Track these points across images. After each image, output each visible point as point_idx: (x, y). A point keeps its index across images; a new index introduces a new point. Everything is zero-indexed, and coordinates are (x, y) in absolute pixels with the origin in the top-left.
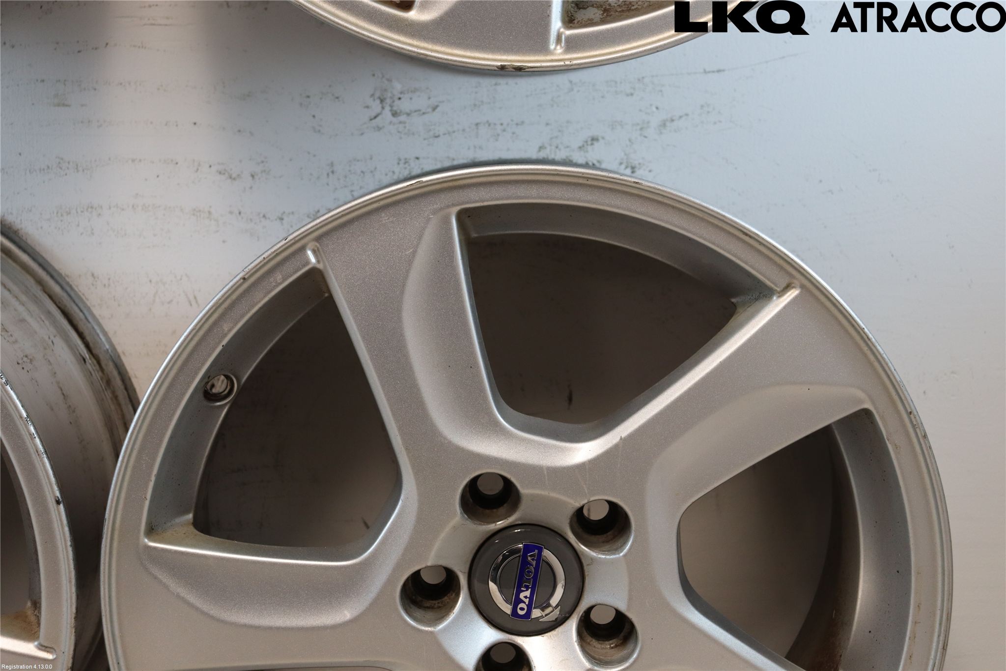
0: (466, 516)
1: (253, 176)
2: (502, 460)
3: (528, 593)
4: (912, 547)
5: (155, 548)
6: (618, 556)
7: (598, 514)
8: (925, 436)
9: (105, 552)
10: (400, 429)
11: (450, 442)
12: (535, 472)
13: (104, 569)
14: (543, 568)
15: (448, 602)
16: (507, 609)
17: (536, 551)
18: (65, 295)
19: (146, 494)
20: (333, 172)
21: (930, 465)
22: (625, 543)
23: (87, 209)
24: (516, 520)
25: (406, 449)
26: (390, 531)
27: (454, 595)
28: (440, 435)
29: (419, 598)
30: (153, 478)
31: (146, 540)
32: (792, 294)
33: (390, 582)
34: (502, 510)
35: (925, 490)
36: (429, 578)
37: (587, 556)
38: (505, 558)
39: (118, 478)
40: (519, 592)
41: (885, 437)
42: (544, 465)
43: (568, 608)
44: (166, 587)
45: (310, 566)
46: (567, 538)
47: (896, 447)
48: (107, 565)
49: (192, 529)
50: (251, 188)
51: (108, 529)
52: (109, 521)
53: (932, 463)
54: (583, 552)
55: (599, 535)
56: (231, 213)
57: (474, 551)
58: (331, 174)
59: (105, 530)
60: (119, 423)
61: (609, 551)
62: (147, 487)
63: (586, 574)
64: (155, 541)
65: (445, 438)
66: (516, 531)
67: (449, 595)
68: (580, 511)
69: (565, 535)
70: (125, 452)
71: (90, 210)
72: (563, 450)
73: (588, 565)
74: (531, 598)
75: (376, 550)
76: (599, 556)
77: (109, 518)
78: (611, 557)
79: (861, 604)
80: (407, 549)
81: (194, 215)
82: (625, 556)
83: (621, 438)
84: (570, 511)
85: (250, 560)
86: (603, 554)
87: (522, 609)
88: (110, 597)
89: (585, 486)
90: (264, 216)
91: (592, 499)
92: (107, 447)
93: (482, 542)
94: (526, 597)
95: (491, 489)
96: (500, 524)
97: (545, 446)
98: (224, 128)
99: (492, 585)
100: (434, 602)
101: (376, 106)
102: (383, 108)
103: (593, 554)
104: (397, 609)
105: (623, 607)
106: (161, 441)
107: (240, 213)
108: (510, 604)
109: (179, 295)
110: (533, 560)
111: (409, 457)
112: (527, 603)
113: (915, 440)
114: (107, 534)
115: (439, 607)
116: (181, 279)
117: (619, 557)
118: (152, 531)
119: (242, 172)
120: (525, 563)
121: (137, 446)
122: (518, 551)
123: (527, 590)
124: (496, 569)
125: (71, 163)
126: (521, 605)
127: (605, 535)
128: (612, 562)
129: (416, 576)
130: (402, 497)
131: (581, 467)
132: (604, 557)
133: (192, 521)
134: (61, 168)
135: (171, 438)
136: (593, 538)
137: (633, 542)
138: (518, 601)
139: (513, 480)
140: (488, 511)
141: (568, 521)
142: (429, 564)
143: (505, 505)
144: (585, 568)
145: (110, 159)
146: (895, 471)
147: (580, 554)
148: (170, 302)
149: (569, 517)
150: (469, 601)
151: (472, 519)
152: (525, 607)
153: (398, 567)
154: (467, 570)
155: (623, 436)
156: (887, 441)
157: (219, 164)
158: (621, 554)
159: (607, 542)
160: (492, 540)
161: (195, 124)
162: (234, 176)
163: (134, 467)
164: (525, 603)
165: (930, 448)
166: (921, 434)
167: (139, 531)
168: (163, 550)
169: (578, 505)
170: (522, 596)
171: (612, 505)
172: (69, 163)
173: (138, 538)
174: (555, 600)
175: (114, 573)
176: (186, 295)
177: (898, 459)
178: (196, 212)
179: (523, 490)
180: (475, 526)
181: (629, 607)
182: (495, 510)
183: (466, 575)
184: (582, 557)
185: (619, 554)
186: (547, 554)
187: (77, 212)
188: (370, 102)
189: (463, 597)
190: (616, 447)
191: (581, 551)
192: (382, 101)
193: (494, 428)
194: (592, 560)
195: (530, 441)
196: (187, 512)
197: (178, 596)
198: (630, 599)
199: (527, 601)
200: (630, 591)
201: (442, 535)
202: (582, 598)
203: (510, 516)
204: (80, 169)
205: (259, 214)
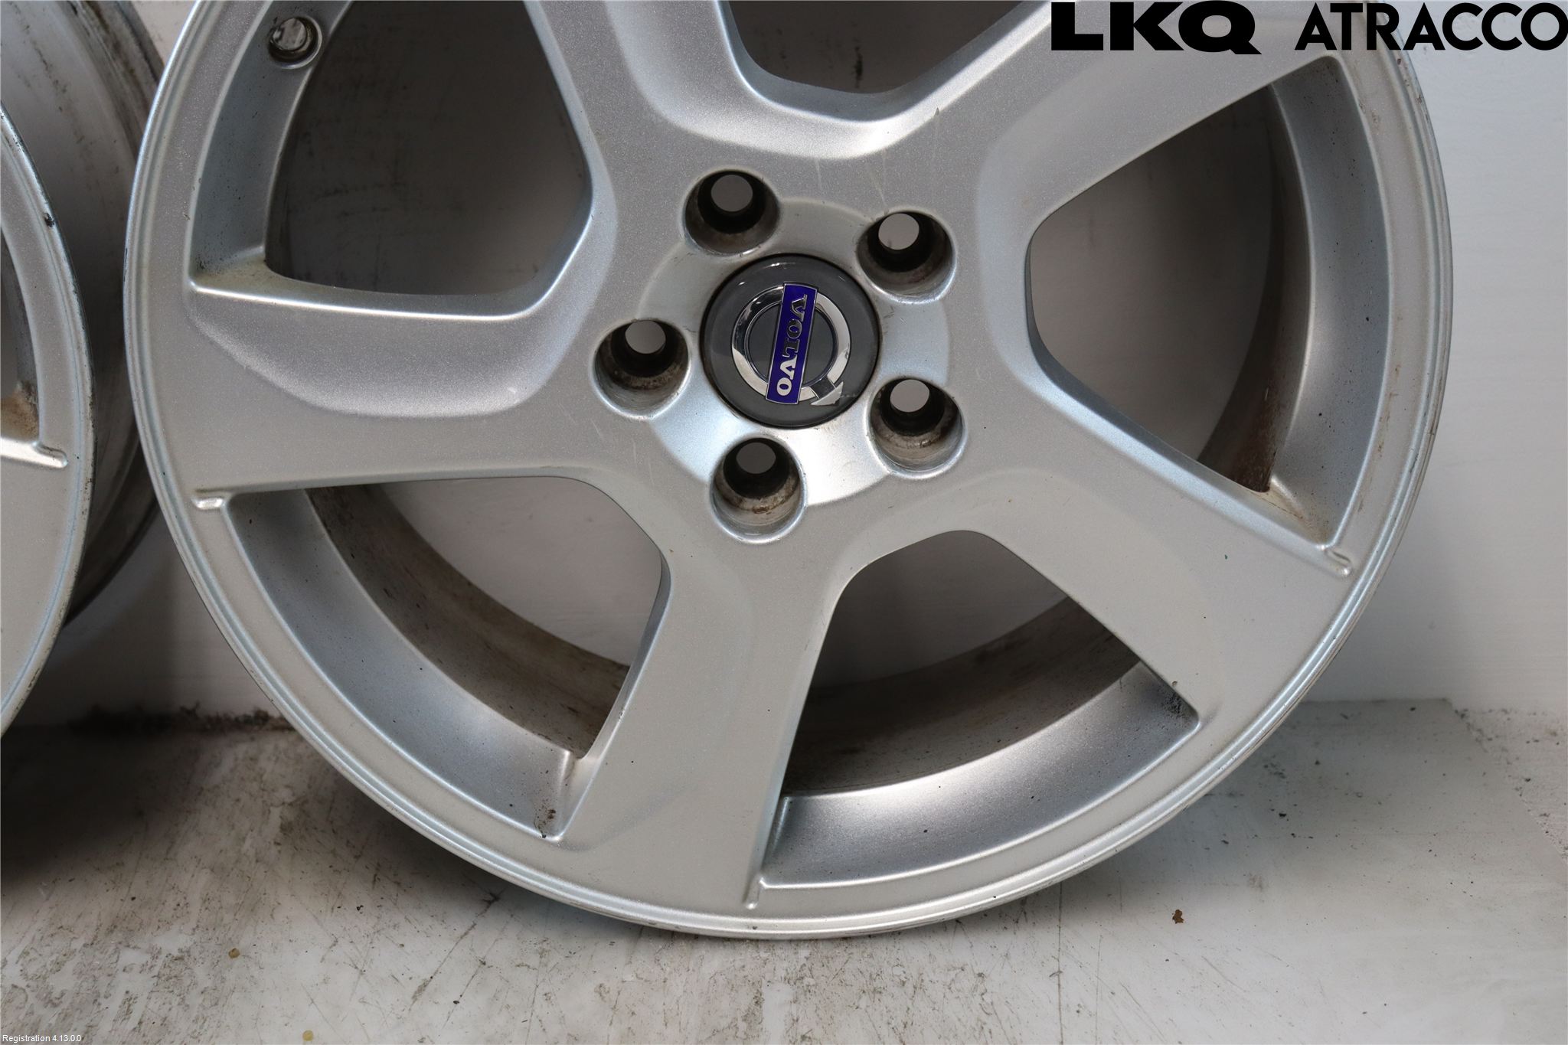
0: (693, 241)
2: (748, 149)
3: (793, 363)
4: (1391, 278)
5: (209, 297)
6: (932, 300)
7: (900, 237)
8: (1421, 99)
9: (130, 302)
10: (585, 101)
11: (666, 122)
12: (802, 169)
13: (131, 328)
14: (816, 319)
15: (669, 379)
16: (761, 387)
17: (805, 298)
19: (187, 210)
21: (1425, 145)
22: (944, 280)
24: (774, 247)
25: (597, 134)
26: (575, 266)
27: (678, 368)
28: (650, 110)
29: (625, 374)
30: (197, 185)
31: (193, 284)
33: (578, 345)
34: (751, 234)
35: (1416, 186)
36: (641, 344)
37: (884, 302)
38: (755, 308)
39: (140, 184)
40: (779, 360)
41: (1358, 105)
42: (816, 156)
43: (855, 385)
44: (230, 357)
45: (453, 322)
46: (852, 274)
47: (1374, 118)
48: (134, 321)
49: (264, 269)
51: (131, 264)
52: (131, 252)
53: (1428, 143)
54: (878, 297)
55: (903, 271)
57: (709, 297)
59: (127, 268)
60: (133, 104)
61: (918, 294)
62: (188, 201)
63: (883, 330)
64: (206, 285)
65: (658, 115)
66: (773, 265)
67: (670, 368)
68: (873, 231)
69: (846, 269)
70: (149, 141)
72: (844, 131)
73: (885, 317)
74: (798, 370)
75: (554, 296)
76: (904, 302)
77: (132, 248)
78: (923, 302)
79: (1310, 368)
80: (603, 295)
82: (943, 300)
83: (938, 112)
84: (857, 232)
85: (358, 313)
86: (910, 299)
87: (784, 387)
88: (143, 373)
89: (880, 190)
91: (892, 210)
92: (114, 130)
93: (719, 283)
94: (790, 368)
95: (732, 200)
96: (748, 254)
97: (816, 126)
99: (736, 353)
100: (648, 379)
103: (893, 299)
104: (590, 388)
105: (939, 379)
106: (205, 124)
108: (766, 379)
110: (800, 310)
111: (602, 148)
112: (792, 378)
113: (1404, 106)
114: (130, 273)
115: (656, 387)
117: (933, 303)
118: (200, 270)
120: (787, 316)
121: (167, 133)
122: (775, 297)
123: (791, 358)
124: (742, 328)
126: (783, 381)
127: (913, 272)
128: (924, 308)
129: (619, 334)
130: (593, 212)
131: (873, 160)
132: (910, 303)
133: (264, 257)
135: (221, 118)
136: (895, 276)
137: (956, 278)
138: (778, 374)
139: (767, 181)
140: (728, 236)
141: (855, 248)
142: (638, 317)
143: (756, 226)
144: (882, 321)
146: (1369, 157)
147: (873, 300)
149: (856, 240)
150: (702, 377)
151: (701, 245)
152: (789, 384)
153: (590, 322)
154: (698, 329)
155: (941, 109)
156: (1359, 108)
158: (938, 298)
159: (917, 281)
160: (735, 281)
163: (165, 167)
164: (788, 377)
165: (1428, 117)
166: (1415, 95)
167: (180, 271)
168: (221, 299)
169: (869, 220)
170: (784, 366)
171: (925, 222)
173: (180, 280)
174: (835, 373)
175: (146, 335)
177: (1375, 138)
179: (784, 198)
180: (708, 257)
181: (949, 379)
182: (739, 235)
183: (697, 335)
184: (876, 304)
185: (934, 297)
186: (822, 301)
189: (693, 370)
190: (930, 126)
191: (874, 296)
193: (735, 96)
194: (893, 307)
195: (793, 119)
196: (254, 242)
197: (249, 372)
198: (952, 367)
199: (791, 374)
200: (952, 353)
201: (657, 272)
202: (877, 369)
203: (763, 242)
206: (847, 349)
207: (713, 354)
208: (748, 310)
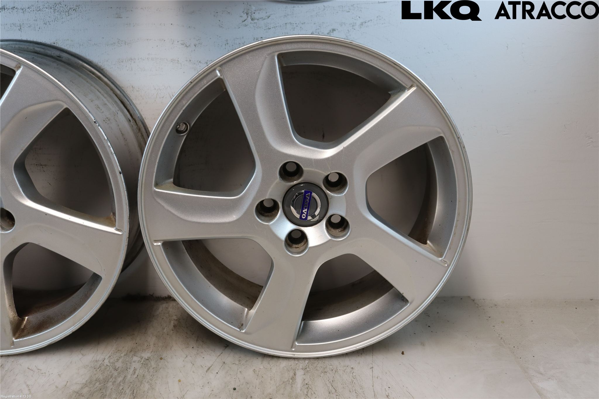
0: (281, 179)
1: (195, 46)
2: (296, 156)
3: (306, 210)
4: (457, 191)
5: (158, 192)
6: (342, 195)
7: (334, 179)
8: (464, 147)
9: (139, 193)
10: (254, 144)
11: (275, 149)
12: (309, 161)
13: (139, 199)
14: (312, 199)
15: (274, 214)
16: (298, 216)
17: (309, 194)
18: (122, 95)
19: (154, 170)
20: (227, 44)
21: (466, 159)
22: (345, 190)
23: (130, 60)
24: (302, 181)
25: (257, 152)
26: (251, 185)
27: (277, 211)
28: (271, 146)
29: (263, 212)
30: (157, 164)
31: (155, 188)
32: (413, 89)
33: (251, 205)
34: (296, 177)
35: (463, 169)
36: (267, 205)
37: (330, 195)
38: (297, 196)
39: (143, 164)
40: (303, 209)
41: (449, 148)
42: (313, 158)
43: (322, 216)
44: (163, 207)
45: (220, 199)
46: (322, 188)
47: (453, 151)
48: (140, 198)
49: (173, 185)
50: (194, 50)
51: (140, 184)
52: (140, 181)
53: (466, 158)
54: (328, 193)
55: (334, 187)
56: (187, 61)
57: (285, 193)
58: (226, 44)
59: (139, 184)
60: (142, 143)
61: (338, 193)
62: (155, 168)
63: (329, 202)
64: (158, 189)
65: (273, 147)
67: (275, 211)
68: (327, 177)
69: (320, 187)
70: (146, 153)
71: (131, 60)
72: (320, 152)
73: (330, 199)
74: (307, 212)
75: (245, 192)
76: (335, 195)
77: (140, 179)
78: (339, 195)
79: (437, 214)
80: (258, 192)
81: (172, 62)
82: (345, 195)
83: (344, 148)
84: (323, 177)
85: (196, 196)
86: (336, 194)
87: (304, 216)
88: (142, 211)
89: (329, 167)
90: (200, 62)
91: (332, 172)
92: (138, 150)
93: (287, 189)
94: (305, 212)
95: (291, 169)
96: (295, 182)
97: (313, 150)
98: (183, 26)
99: (291, 207)
100: (269, 214)
101: (245, 16)
102: (248, 17)
103: (332, 194)
104: (254, 216)
105: (344, 215)
106: (159, 149)
107: (190, 61)
108: (299, 214)
109: (167, 94)
110: (308, 197)
111: (258, 155)
113: (460, 149)
114: (140, 186)
115: (271, 216)
116: (167, 88)
117: (342, 196)
118: (157, 185)
119: (191, 44)
120: (305, 198)
121: (150, 151)
122: (302, 193)
123: (306, 209)
124: (293, 201)
125: (123, 41)
126: (304, 215)
127: (337, 187)
128: (340, 197)
129: (262, 203)
130: (256, 171)
131: (327, 159)
132: (336, 195)
133: (173, 182)
134: (119, 43)
135: (164, 147)
136: (332, 188)
137: (348, 189)
138: (302, 213)
139: (300, 164)
140: (290, 178)
141: (322, 181)
142: (267, 198)
143: (297, 175)
144: (329, 200)
145: (138, 39)
146: (452, 161)
147: (327, 194)
148: (163, 98)
149: (323, 179)
150: (283, 213)
151: (284, 180)
153: (254, 199)
154: (282, 201)
155: (345, 147)
156: (449, 149)
157: (182, 41)
158: (343, 194)
159: (338, 190)
160: (292, 189)
161: (172, 24)
162: (188, 45)
163: (149, 159)
164: (305, 214)
165: (466, 152)
166: (463, 146)
167: (152, 185)
168: (161, 192)
169: (326, 174)
170: (304, 211)
171: (340, 175)
172: (122, 41)
173: (152, 187)
174: (317, 213)
175: (143, 201)
176: (169, 94)
177: (453, 156)
178: (172, 60)
179: (304, 168)
180: (285, 183)
181: (346, 215)
182: (293, 177)
183: (282, 203)
184: (327, 195)
185: (342, 194)
186: (314, 194)
187: (126, 61)
188: (242, 14)
189: (280, 212)
190: (342, 151)
192: (247, 14)
193: (293, 143)
194: (332, 196)
195: (307, 149)
196: (171, 178)
197: (168, 211)
198: (347, 212)
199: (306, 213)
200: (347, 209)
201: (272, 186)
202: (328, 212)
203: (299, 179)
204: (127, 44)
205: (198, 61)
206: (320, 207)
207: (286, 208)
208: (295, 196)
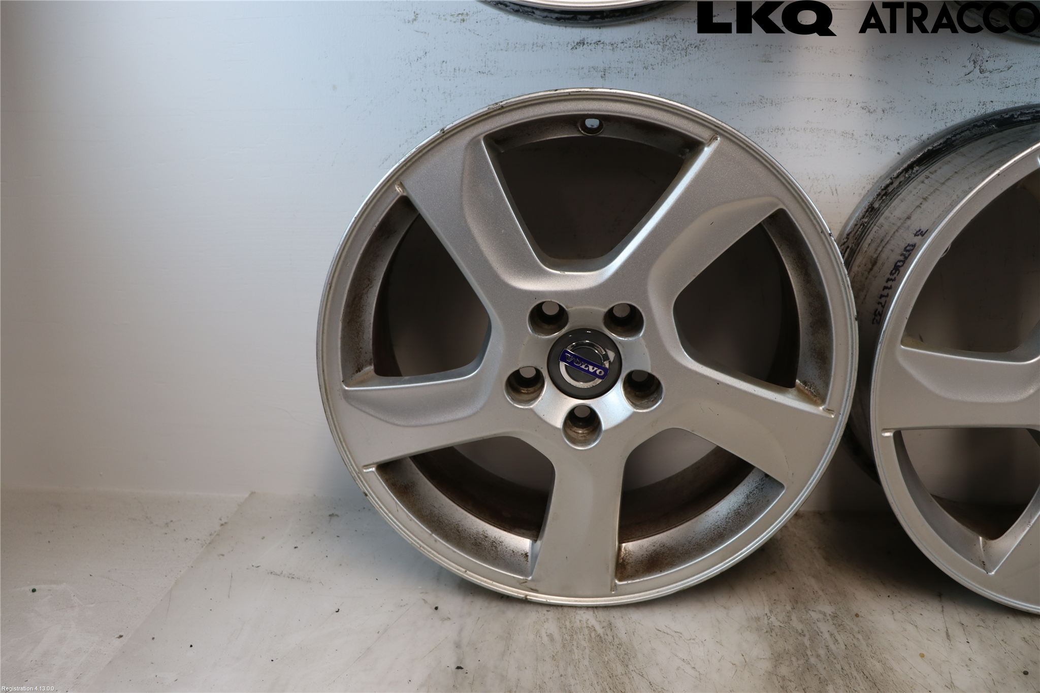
1: (883, 111)
20: (935, 110)
23: (775, 130)
50: (881, 119)
56: (866, 135)
58: (934, 111)
71: (776, 130)
81: (842, 135)
90: (887, 138)
98: (869, 79)
101: (970, 66)
102: (975, 67)
107: (872, 135)
109: (826, 188)
116: (829, 178)
119: (877, 108)
125: (768, 100)
134: (762, 103)
145: (793, 97)
148: (819, 193)
157: (863, 102)
161: (851, 75)
162: (871, 110)
172: (767, 99)
176: (831, 188)
178: (844, 134)
187: (768, 132)
188: (967, 63)
192: (975, 63)
204: (774, 103)
205: (884, 137)
